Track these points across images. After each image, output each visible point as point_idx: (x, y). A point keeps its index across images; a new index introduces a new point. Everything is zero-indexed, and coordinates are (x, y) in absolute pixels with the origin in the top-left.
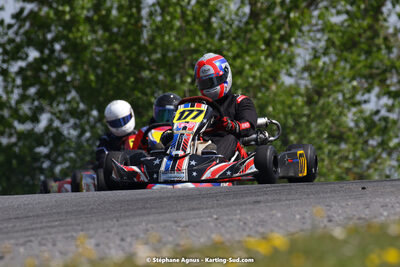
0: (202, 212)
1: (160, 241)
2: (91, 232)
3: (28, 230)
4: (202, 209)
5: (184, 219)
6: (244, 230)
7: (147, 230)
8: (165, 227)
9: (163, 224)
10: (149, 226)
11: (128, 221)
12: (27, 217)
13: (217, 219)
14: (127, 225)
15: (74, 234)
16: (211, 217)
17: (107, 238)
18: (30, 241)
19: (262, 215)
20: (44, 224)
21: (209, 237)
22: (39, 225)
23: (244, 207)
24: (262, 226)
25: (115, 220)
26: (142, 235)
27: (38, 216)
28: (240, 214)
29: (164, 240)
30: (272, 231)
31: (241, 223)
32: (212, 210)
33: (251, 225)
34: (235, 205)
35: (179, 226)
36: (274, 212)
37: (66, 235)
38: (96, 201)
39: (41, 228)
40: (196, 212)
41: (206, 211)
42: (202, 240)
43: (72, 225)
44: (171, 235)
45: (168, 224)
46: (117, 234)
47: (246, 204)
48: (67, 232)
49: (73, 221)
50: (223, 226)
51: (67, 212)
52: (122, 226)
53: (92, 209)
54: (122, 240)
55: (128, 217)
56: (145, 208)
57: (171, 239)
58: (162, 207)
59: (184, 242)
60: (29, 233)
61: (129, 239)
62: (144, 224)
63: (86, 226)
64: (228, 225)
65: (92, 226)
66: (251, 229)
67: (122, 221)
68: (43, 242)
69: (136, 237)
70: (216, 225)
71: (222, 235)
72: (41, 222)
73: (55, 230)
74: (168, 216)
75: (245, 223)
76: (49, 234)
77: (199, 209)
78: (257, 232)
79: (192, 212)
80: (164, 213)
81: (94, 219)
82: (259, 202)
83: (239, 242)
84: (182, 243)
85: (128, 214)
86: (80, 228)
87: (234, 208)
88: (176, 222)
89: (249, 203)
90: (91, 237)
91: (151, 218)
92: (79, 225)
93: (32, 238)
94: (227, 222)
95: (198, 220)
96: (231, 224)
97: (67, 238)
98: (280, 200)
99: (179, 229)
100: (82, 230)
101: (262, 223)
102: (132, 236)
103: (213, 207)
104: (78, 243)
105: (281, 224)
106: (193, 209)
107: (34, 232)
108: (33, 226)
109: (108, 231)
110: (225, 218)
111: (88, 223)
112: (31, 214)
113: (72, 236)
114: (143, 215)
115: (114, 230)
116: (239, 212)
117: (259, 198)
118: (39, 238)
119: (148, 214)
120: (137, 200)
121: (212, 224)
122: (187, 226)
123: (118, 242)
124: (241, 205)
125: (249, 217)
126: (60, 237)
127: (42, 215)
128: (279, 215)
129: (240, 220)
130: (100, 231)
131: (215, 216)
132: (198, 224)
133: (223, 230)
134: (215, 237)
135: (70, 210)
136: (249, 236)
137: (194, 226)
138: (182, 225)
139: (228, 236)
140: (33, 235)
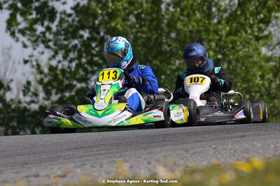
0: (204, 143)
1: (175, 164)
2: (127, 158)
3: (83, 156)
4: (205, 141)
5: (191, 149)
6: (234, 155)
7: (166, 156)
8: (179, 154)
9: (177, 152)
10: (168, 153)
11: (152, 150)
12: (83, 148)
13: (215, 148)
14: (152, 153)
15: (115, 159)
16: (211, 147)
17: (138, 162)
18: (85, 164)
19: (247, 145)
20: (95, 153)
21: (209, 161)
22: (90, 153)
23: (234, 140)
24: (247, 153)
25: (144, 150)
26: (162, 160)
27: (90, 147)
28: (232, 144)
29: (178, 163)
30: (254, 156)
31: (232, 151)
32: (212, 142)
33: (239, 152)
34: (228, 138)
35: (188, 153)
36: (256, 143)
37: (109, 160)
38: (130, 136)
39: (92, 155)
40: (200, 143)
41: (208, 143)
42: (205, 163)
43: (114, 153)
44: (183, 160)
45: (181, 152)
46: (145, 159)
47: (235, 137)
48: (109, 158)
49: (115, 150)
50: (219, 153)
51: (110, 144)
52: (148, 153)
53: (128, 142)
54: (149, 163)
55: (152, 147)
56: (164, 141)
57: (182, 162)
58: (176, 141)
59: (192, 164)
60: (84, 159)
61: (153, 163)
62: (164, 152)
63: (124, 154)
64: (222, 152)
65: (127, 154)
66: (239, 155)
67: (148, 150)
68: (94, 165)
69: (158, 161)
70: (214, 153)
71: (218, 160)
72: (92, 151)
73: (102, 156)
74: (181, 146)
75: (235, 151)
76: (98, 159)
77: (202, 141)
78: (243, 157)
79: (198, 144)
80: (179, 144)
81: (129, 149)
82: (244, 136)
83: (231, 164)
84: (190, 165)
85: (152, 145)
86: (119, 155)
87: (227, 140)
88: (186, 150)
89: (238, 137)
90: (127, 162)
91: (169, 147)
92: (118, 153)
93: (86, 163)
94: (223, 150)
95: (202, 149)
96: (225, 151)
97: (110, 162)
98: (259, 135)
99: (188, 155)
100: (120, 157)
101: (247, 151)
102: (156, 160)
103: (212, 140)
104: (118, 165)
105: (260, 151)
106: (198, 142)
107: (87, 158)
108: (87, 154)
109: (139, 157)
110: (221, 147)
111: (125, 151)
112: (85, 146)
113: (114, 161)
114: (163, 146)
115: (143, 156)
116: (230, 143)
117: (245, 134)
118: (91, 162)
119: (167, 145)
120: (159, 135)
121: (211, 152)
122: (194, 154)
123: (146, 165)
124: (232, 138)
125: (238, 147)
126: (105, 161)
127: (93, 146)
128: (259, 145)
129: (231, 149)
130: (133, 157)
131: (214, 146)
132: (202, 152)
133: (219, 156)
134: (214, 161)
135: (113, 142)
136: (238, 160)
137: (199, 153)
138: (191, 152)
139: (223, 160)
140: (86, 160)
